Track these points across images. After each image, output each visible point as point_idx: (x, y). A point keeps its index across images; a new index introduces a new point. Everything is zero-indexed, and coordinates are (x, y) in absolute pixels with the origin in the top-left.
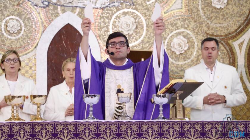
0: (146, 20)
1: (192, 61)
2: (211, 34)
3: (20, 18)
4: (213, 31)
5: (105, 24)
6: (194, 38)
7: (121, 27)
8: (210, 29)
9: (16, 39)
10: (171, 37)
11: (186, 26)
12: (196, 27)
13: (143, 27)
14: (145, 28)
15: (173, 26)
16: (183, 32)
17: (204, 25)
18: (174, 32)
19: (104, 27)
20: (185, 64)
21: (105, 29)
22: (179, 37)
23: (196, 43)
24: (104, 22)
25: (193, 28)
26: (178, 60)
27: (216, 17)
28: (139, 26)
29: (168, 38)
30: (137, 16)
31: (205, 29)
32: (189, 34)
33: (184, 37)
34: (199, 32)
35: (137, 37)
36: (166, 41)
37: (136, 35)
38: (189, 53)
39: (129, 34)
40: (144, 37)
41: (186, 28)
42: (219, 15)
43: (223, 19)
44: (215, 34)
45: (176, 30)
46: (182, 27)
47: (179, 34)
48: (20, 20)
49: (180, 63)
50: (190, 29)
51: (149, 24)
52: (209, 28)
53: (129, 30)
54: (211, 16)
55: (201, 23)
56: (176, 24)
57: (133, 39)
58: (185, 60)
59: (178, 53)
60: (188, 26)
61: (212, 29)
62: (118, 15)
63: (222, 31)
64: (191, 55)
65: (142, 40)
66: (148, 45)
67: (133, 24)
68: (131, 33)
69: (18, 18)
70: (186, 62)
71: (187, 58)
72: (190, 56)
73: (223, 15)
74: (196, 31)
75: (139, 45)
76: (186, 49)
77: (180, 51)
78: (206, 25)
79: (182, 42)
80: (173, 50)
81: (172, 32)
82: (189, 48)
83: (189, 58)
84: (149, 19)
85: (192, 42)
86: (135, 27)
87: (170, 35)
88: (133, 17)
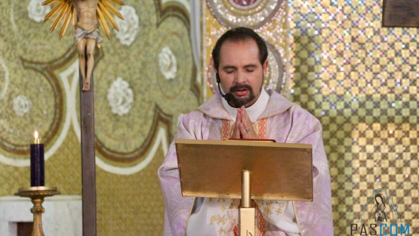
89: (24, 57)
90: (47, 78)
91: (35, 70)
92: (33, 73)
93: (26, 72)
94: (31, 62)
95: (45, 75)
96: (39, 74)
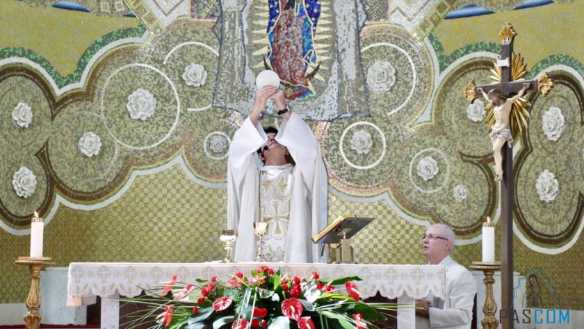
0: (385, 136)
1: (444, 189)
2: (466, 154)
3: (227, 133)
4: (469, 151)
5: (334, 140)
6: (446, 160)
7: (354, 146)
8: (466, 148)
9: (221, 160)
10: (418, 157)
11: (436, 143)
12: (449, 146)
13: (382, 145)
14: (385, 146)
15: (419, 144)
16: (432, 152)
17: (458, 143)
18: (422, 151)
19: (333, 144)
20: (435, 193)
21: (334, 147)
22: (426, 158)
23: (448, 166)
24: (332, 138)
25: (445, 147)
26: (427, 188)
27: (473, 133)
28: (377, 143)
29: (414, 158)
30: (374, 130)
31: (460, 148)
32: (440, 155)
33: (434, 158)
34: (452, 152)
35: (375, 157)
36: (411, 164)
37: (374, 155)
38: (440, 179)
39: (364, 153)
40: (384, 158)
41: (436, 147)
42: (476, 129)
43: (481, 135)
44: (472, 154)
45: (423, 149)
46: (431, 145)
47: (427, 154)
48: (226, 136)
49: (429, 192)
50: (441, 148)
51: (389, 141)
52: (464, 147)
53: (364, 149)
54: (467, 131)
55: (455, 141)
56: (423, 141)
57: (369, 159)
58: (435, 188)
59: (425, 179)
60: (439, 144)
61: (468, 148)
62: (350, 129)
63: (480, 150)
64: (442, 181)
65: (381, 162)
66: (388, 168)
67: (369, 141)
68: (366, 152)
69: (224, 134)
70: (436, 190)
71: (437, 185)
72: (441, 184)
73: (481, 130)
74: (449, 150)
75: (377, 167)
76: (436, 173)
77: (427, 176)
78: (461, 143)
79: (431, 165)
80: (419, 174)
81: (418, 151)
82: (439, 173)
83: (440, 186)
84: (390, 134)
85: (443, 165)
86: (371, 145)
87: (416, 156)
88: (369, 132)
89: (463, 152)
90: (482, 170)
91: (472, 162)
92: (470, 165)
93: (464, 164)
94: (469, 156)
95: (480, 167)
96: (476, 166)
